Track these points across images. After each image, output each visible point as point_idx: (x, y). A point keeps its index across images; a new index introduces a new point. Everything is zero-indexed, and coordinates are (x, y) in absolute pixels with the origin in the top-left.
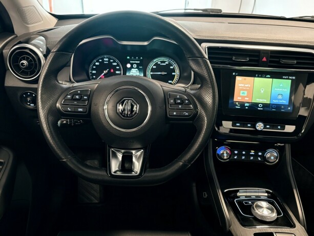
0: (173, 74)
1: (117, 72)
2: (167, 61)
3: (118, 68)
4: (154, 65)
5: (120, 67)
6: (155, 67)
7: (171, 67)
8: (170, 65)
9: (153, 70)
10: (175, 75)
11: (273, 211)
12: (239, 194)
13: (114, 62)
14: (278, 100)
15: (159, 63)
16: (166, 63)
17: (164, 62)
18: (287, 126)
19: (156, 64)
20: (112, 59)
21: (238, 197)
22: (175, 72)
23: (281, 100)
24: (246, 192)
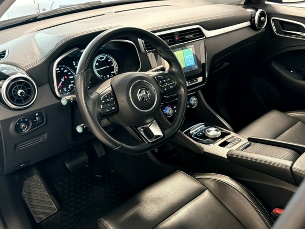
0: (112, 65)
1: (71, 77)
2: (104, 56)
3: (69, 73)
4: (96, 63)
5: (71, 73)
6: (97, 64)
7: (109, 61)
8: (107, 59)
9: (97, 67)
10: (113, 66)
11: (218, 131)
12: (191, 132)
13: (65, 69)
14: (189, 63)
15: (99, 60)
16: (105, 58)
17: (102, 58)
18: (198, 79)
19: (98, 61)
20: (62, 67)
21: (192, 134)
22: (113, 64)
23: (190, 62)
24: (194, 129)
